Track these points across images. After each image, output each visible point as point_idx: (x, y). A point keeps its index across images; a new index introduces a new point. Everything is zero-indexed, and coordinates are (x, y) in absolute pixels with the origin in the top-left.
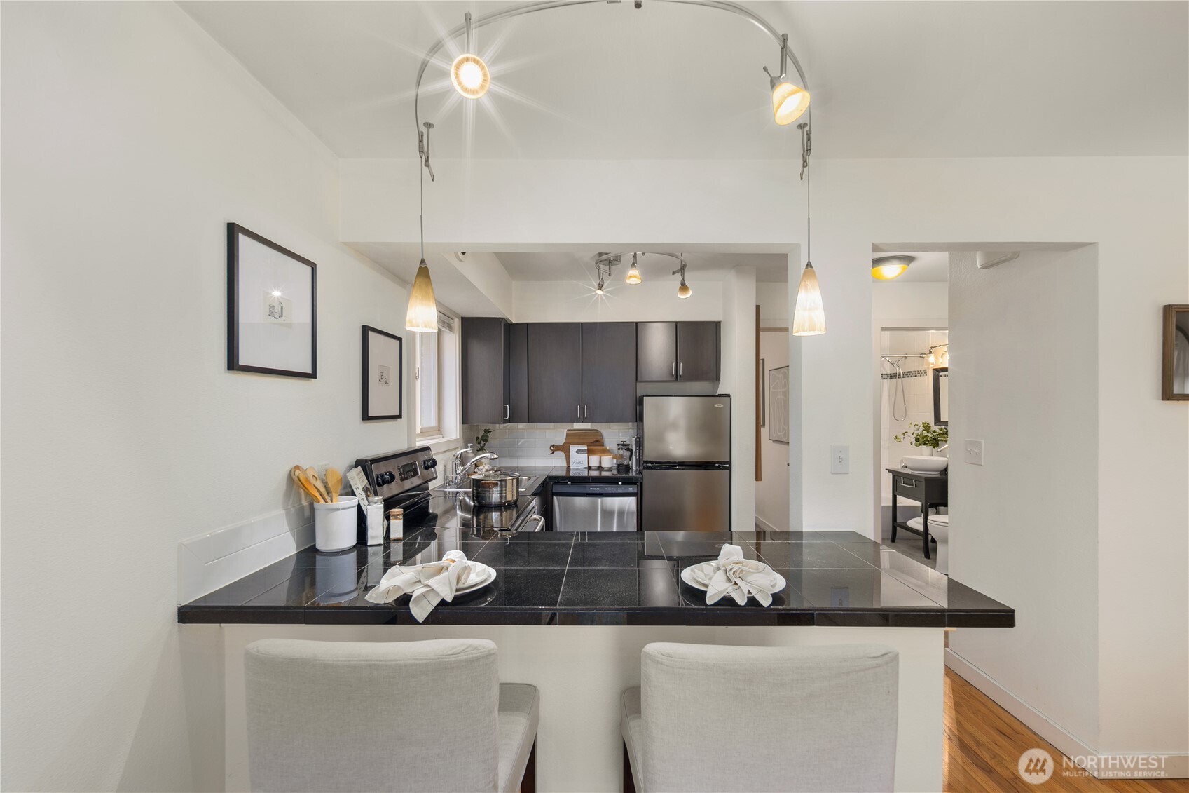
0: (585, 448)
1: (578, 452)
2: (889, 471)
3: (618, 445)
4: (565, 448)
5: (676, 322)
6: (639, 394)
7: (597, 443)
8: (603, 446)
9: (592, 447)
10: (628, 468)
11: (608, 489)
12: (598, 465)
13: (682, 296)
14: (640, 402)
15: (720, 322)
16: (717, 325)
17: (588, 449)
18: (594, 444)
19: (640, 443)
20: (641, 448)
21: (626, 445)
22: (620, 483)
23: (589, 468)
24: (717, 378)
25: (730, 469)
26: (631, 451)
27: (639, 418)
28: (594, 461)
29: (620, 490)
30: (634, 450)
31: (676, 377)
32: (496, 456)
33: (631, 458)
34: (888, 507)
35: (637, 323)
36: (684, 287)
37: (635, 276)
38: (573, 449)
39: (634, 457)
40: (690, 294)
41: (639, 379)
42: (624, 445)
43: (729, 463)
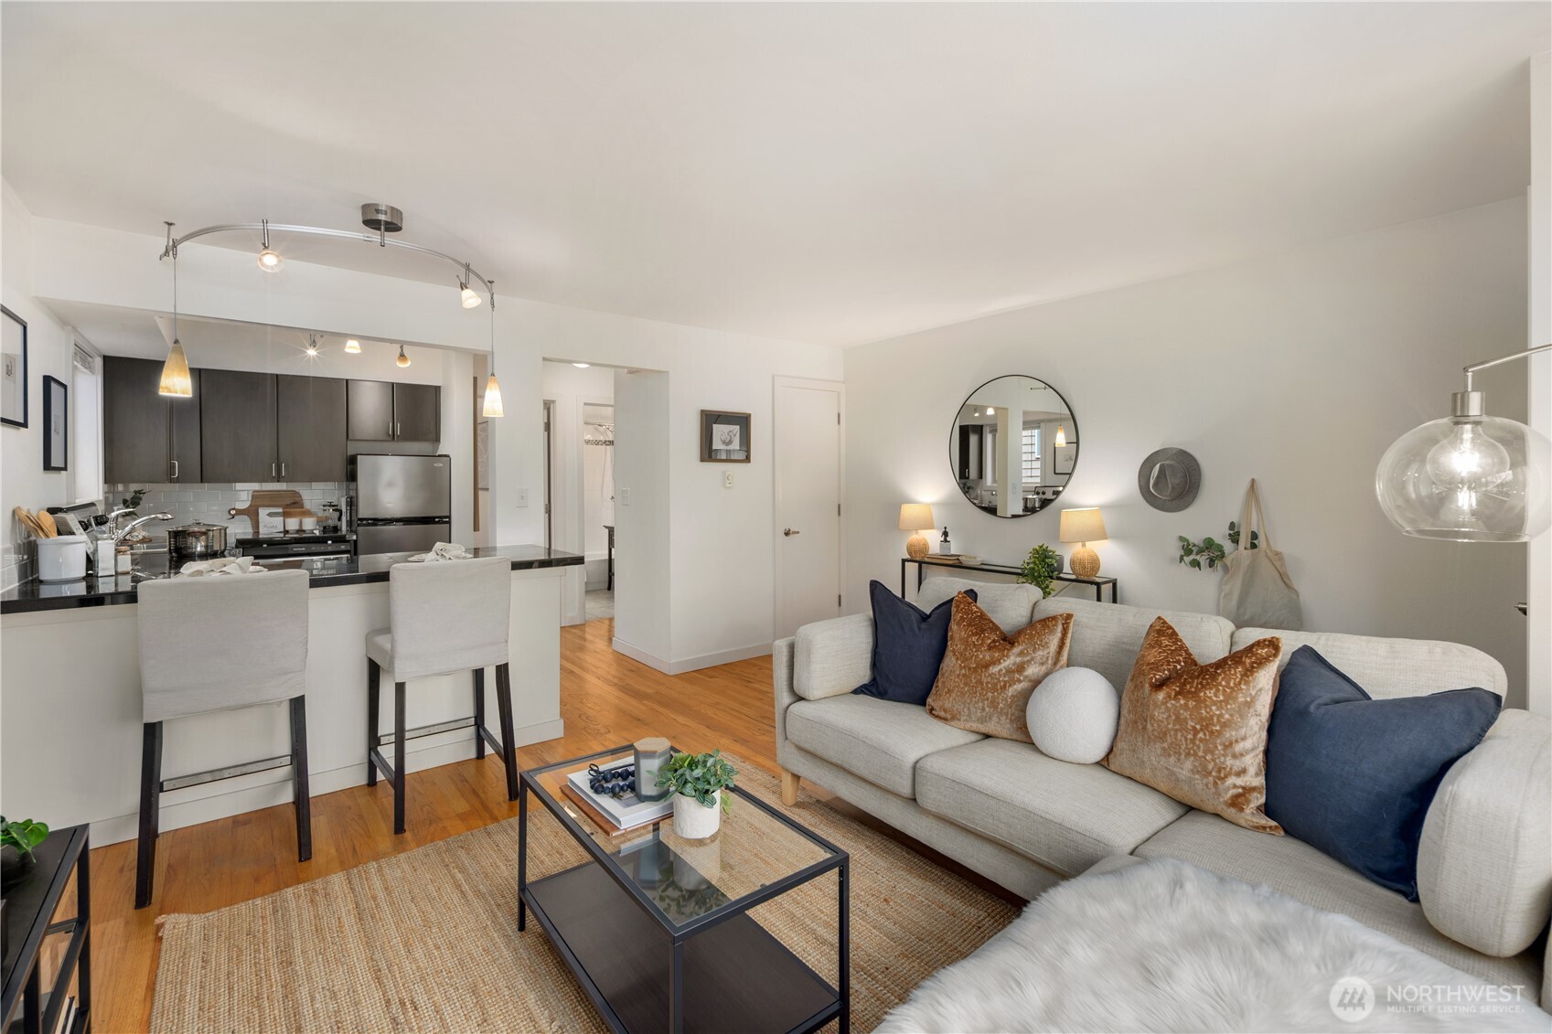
0: (281, 510)
1: (270, 515)
2: (606, 527)
3: (324, 506)
4: (252, 513)
5: (393, 384)
6: (351, 452)
7: (294, 506)
8: (303, 507)
9: (288, 510)
10: (336, 529)
11: (314, 548)
12: (297, 528)
13: (401, 365)
14: (352, 461)
15: (439, 387)
16: (437, 389)
17: (284, 512)
18: (292, 505)
19: (352, 503)
20: (353, 508)
21: (334, 506)
22: (330, 542)
23: (286, 532)
24: (437, 440)
25: (449, 522)
26: (341, 512)
27: (352, 476)
28: (292, 524)
29: (330, 549)
30: (344, 510)
31: (393, 437)
32: (170, 516)
33: (340, 519)
34: (605, 560)
35: (347, 380)
36: (402, 356)
37: (354, 348)
38: (263, 512)
39: (344, 518)
40: (409, 364)
41: (350, 437)
42: (330, 506)
43: (449, 517)
